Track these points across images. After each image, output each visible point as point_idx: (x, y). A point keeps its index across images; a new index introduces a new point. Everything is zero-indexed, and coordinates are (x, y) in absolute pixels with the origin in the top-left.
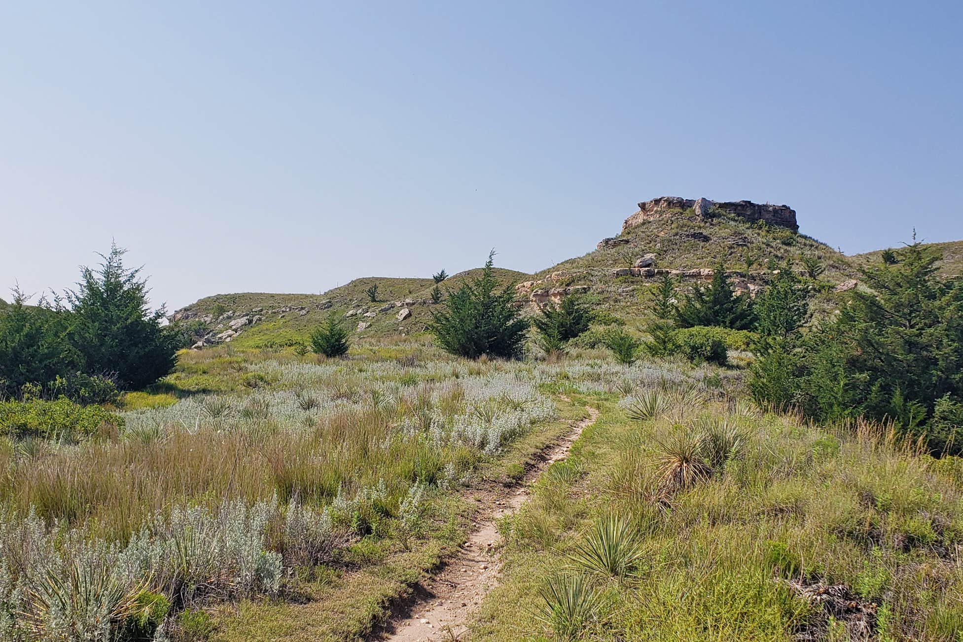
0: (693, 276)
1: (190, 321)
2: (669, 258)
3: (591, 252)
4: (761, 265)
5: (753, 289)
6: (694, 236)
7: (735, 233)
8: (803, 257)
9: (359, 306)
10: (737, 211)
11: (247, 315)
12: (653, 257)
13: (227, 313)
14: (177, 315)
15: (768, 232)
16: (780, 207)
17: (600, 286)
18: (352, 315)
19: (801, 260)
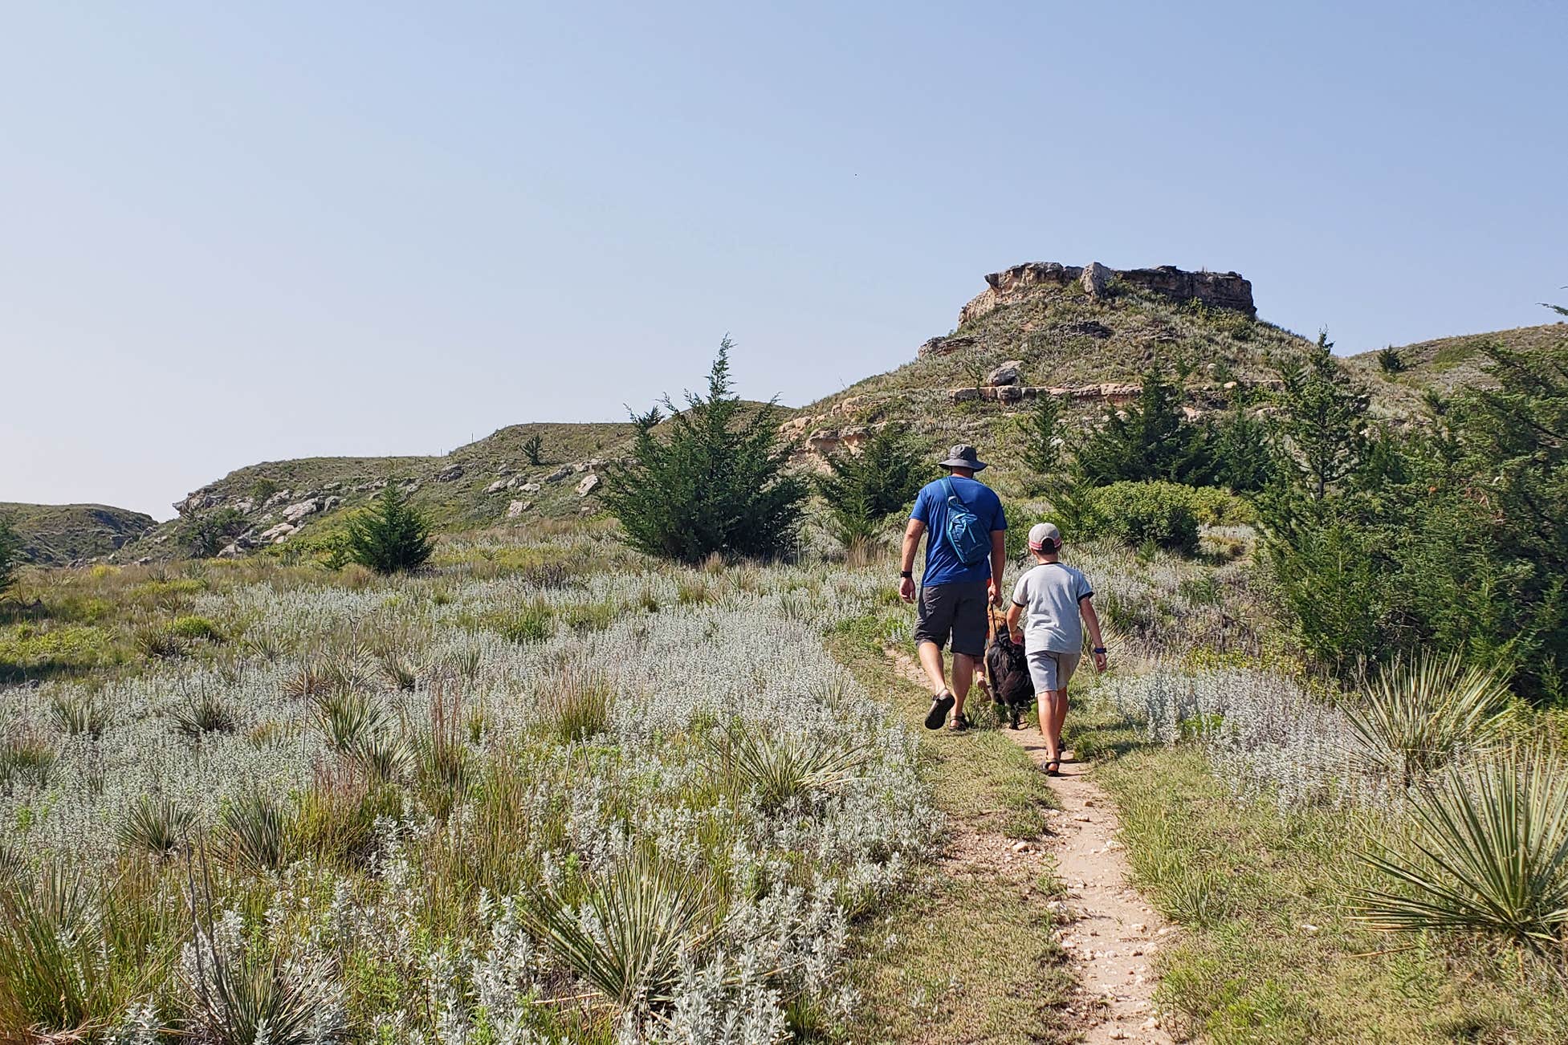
0: (1087, 397)
1: (216, 509)
2: (1043, 367)
3: (908, 364)
4: (1202, 375)
5: (1193, 415)
6: (1085, 328)
7: (1154, 320)
8: (1270, 360)
9: (510, 473)
10: (1154, 284)
11: (313, 496)
12: (1016, 367)
13: (279, 494)
14: (193, 501)
15: (1207, 318)
16: (1225, 275)
17: (930, 420)
18: (499, 490)
19: (1268, 364)
